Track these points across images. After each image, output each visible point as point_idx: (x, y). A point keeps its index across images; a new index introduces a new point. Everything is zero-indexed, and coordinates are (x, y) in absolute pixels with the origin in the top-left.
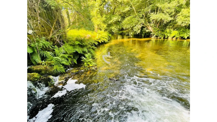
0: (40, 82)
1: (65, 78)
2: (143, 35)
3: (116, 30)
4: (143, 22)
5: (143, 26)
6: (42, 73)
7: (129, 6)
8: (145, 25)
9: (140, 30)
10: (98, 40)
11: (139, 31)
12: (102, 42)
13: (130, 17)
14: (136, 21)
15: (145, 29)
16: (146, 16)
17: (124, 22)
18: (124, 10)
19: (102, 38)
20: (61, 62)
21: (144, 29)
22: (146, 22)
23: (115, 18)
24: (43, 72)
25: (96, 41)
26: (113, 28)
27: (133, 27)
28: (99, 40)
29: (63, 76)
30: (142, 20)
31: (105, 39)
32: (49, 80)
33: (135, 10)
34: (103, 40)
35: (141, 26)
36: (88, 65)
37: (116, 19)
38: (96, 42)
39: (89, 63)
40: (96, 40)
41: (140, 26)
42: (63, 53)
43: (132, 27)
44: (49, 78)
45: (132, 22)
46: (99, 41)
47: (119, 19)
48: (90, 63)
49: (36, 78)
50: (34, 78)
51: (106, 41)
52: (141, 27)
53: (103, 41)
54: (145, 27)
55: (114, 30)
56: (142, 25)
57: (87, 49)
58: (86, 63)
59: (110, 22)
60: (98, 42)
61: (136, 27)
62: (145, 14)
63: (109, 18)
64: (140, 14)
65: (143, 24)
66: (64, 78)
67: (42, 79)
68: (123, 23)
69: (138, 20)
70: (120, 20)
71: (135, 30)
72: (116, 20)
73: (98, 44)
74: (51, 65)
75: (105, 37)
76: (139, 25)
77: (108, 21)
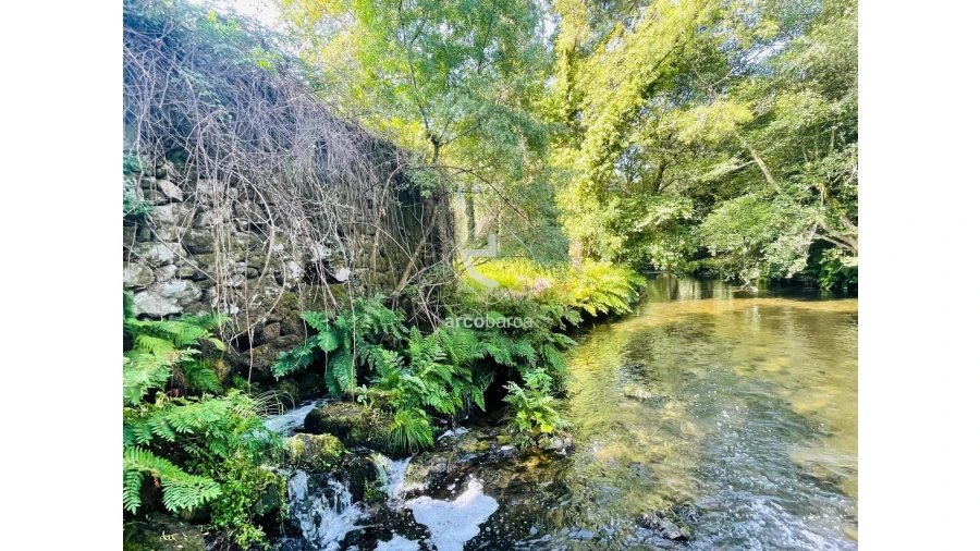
0: (338, 477)
1: (428, 475)
2: (825, 283)
3: (672, 258)
4: (821, 220)
5: (818, 237)
6: (351, 437)
7: (731, 156)
8: (835, 234)
9: (804, 260)
10: (581, 305)
11: (798, 264)
12: (599, 312)
13: (738, 200)
14: (777, 216)
15: (836, 253)
16: (833, 193)
17: (709, 222)
18: (708, 174)
19: (603, 292)
20: (423, 397)
21: (831, 255)
22: (837, 218)
23: (667, 210)
24: (354, 435)
25: (576, 308)
26: (654, 252)
27: (760, 245)
28: (585, 303)
29: (425, 465)
30: (811, 210)
31: (614, 299)
32: (371, 472)
33: (764, 169)
34: (604, 304)
35: (810, 238)
36: (534, 423)
37: (671, 211)
38: (573, 312)
39: (538, 415)
40: (575, 304)
41: (803, 242)
42: (436, 358)
43: (754, 242)
44: (371, 465)
45: (756, 221)
46: (587, 307)
47: (684, 212)
48: (543, 417)
49: (328, 458)
50: (322, 456)
51: (621, 307)
52: (809, 243)
53: (605, 310)
54: (834, 242)
55: (659, 260)
56: (812, 235)
57: (533, 346)
58: (521, 415)
59: (639, 226)
60: (584, 314)
61: (777, 245)
62: (827, 185)
63: (635, 209)
64: (799, 185)
65: (820, 231)
66: (425, 472)
67: (347, 467)
68: (705, 225)
69: (789, 211)
70: (687, 216)
71: (771, 259)
72: (668, 217)
73: (582, 320)
74: (387, 408)
75: (618, 291)
76: (796, 235)
77: (633, 220)
